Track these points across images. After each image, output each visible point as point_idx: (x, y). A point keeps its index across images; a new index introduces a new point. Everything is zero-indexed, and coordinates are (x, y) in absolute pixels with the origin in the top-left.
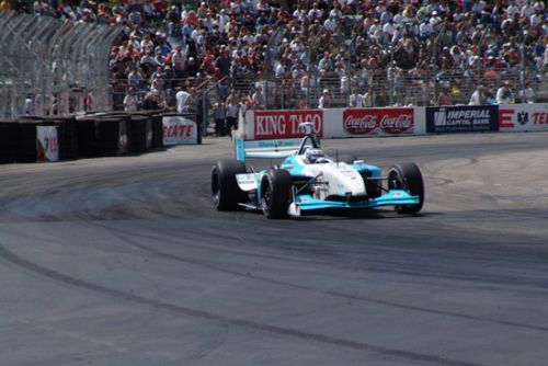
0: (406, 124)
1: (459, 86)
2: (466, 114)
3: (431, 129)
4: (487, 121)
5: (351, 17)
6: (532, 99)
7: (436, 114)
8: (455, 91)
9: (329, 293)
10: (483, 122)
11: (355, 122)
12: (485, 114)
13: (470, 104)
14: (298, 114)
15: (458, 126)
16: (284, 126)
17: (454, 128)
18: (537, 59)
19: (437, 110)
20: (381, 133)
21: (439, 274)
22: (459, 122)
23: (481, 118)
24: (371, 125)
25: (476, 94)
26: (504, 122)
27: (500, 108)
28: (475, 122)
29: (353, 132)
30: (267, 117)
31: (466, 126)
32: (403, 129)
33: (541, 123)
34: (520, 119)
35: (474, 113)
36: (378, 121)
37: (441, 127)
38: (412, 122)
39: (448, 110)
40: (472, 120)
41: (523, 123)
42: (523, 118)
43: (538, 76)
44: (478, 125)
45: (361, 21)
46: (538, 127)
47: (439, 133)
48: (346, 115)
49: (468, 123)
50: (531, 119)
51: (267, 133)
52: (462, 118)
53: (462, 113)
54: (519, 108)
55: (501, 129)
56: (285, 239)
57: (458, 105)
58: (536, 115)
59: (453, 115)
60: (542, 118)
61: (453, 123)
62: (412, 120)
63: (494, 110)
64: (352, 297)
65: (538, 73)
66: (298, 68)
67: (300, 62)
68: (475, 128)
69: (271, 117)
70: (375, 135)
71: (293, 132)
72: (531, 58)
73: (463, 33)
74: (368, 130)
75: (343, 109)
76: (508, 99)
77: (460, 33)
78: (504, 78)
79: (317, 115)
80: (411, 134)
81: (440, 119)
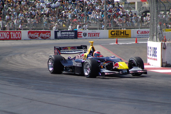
0: (48, 36)
1: (65, 24)
2: (67, 33)
3: (56, 37)
4: (74, 35)
5: (30, 1)
6: (88, 29)
7: (58, 33)
8: (64, 25)
9: (24, 98)
10: (73, 35)
11: (32, 35)
12: (73, 33)
13: (68, 30)
14: (13, 32)
15: (64, 37)
16: (8, 36)
17: (63, 38)
18: (89, 15)
19: (58, 31)
20: (40, 38)
21: (59, 91)
22: (65, 35)
23: (72, 34)
24: (37, 36)
25: (70, 27)
26: (79, 36)
27: (78, 31)
28: (70, 36)
29: (31, 38)
30: (3, 33)
31: (67, 37)
32: (47, 38)
33: (90, 36)
34: (84, 35)
35: (70, 33)
36: (39, 35)
37: (59, 37)
38: (50, 35)
39: (62, 32)
40: (69, 35)
41: (85, 36)
42: (85, 35)
43: (90, 21)
44: (71, 37)
45: (34, 3)
46: (90, 37)
47: (58, 39)
48: (29, 33)
49: (68, 36)
50: (87, 35)
51: (3, 38)
52: (66, 34)
53: (66, 33)
54: (84, 31)
55: (78, 38)
56: (9, 78)
57: (64, 30)
58: (89, 33)
59: (63, 33)
60: (91, 35)
61: (63, 36)
62: (50, 34)
63: (76, 32)
64: (32, 100)
65: (89, 20)
66: (13, 17)
67: (14, 15)
68: (70, 37)
69: (4, 33)
70: (38, 39)
71: (12, 38)
72: (88, 16)
73: (66, 7)
74: (36, 38)
75: (28, 31)
76: (80, 28)
77: (65, 7)
78: (79, 22)
79: (19, 33)
80: (50, 39)
81: (59, 34)
